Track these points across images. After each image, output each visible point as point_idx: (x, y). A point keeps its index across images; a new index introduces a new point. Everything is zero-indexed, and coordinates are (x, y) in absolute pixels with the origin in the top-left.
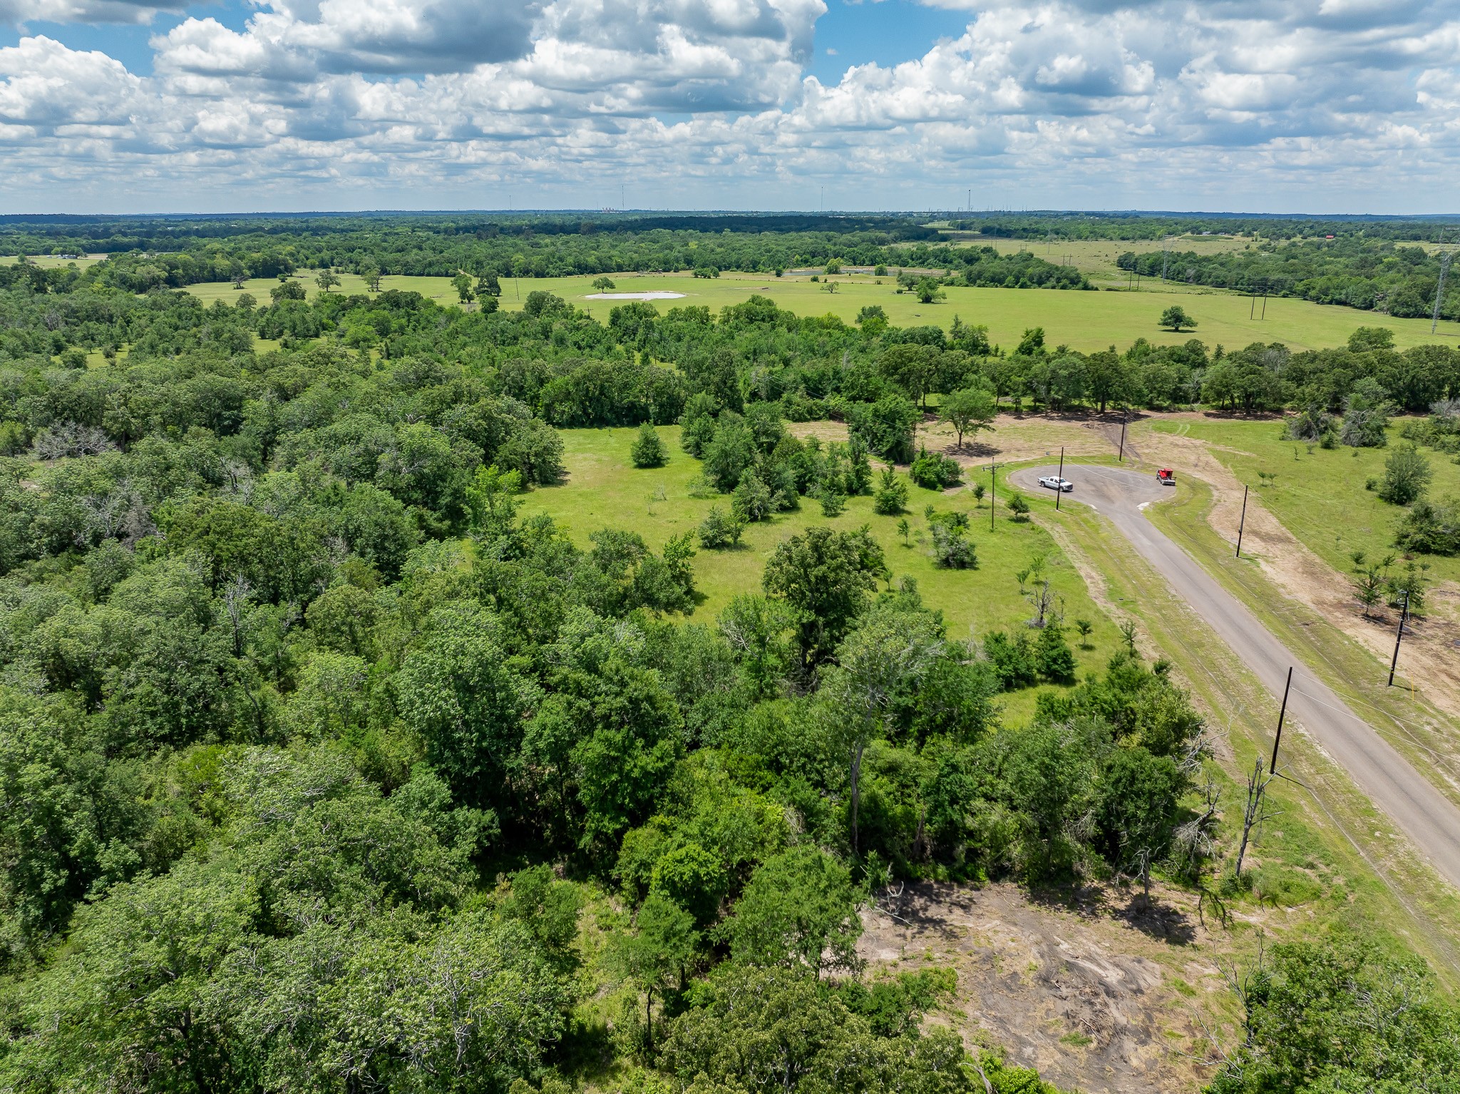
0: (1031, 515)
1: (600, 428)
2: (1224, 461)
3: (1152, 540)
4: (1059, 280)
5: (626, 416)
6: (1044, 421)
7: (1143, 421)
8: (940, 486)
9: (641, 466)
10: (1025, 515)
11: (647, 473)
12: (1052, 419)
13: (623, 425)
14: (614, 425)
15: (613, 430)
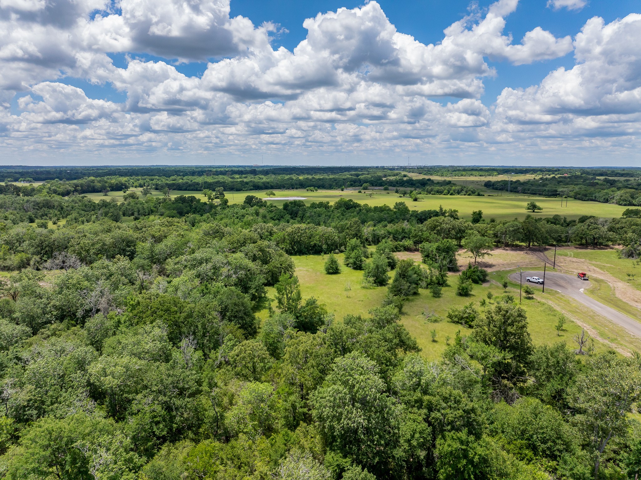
0: (534, 296)
1: (300, 255)
2: (601, 268)
3: (601, 307)
4: (466, 192)
5: (311, 250)
6: (504, 251)
7: (550, 251)
8: (480, 282)
9: (329, 273)
10: (530, 296)
11: (334, 277)
12: (507, 250)
13: (310, 254)
14: (306, 254)
15: (308, 256)
